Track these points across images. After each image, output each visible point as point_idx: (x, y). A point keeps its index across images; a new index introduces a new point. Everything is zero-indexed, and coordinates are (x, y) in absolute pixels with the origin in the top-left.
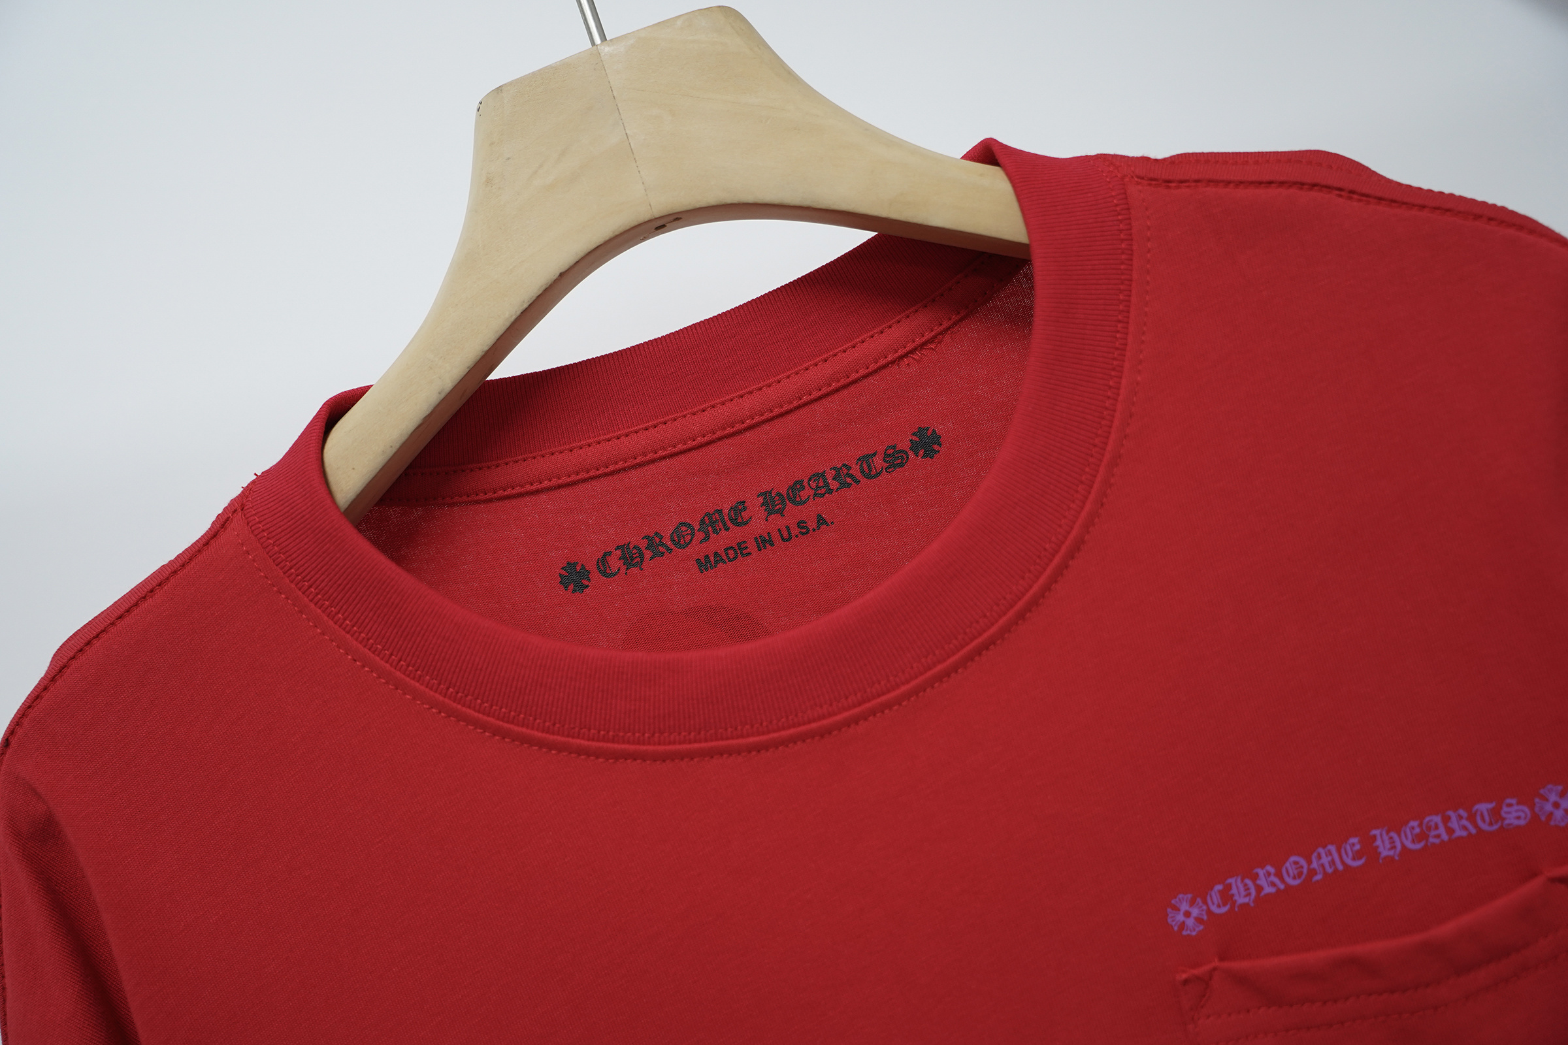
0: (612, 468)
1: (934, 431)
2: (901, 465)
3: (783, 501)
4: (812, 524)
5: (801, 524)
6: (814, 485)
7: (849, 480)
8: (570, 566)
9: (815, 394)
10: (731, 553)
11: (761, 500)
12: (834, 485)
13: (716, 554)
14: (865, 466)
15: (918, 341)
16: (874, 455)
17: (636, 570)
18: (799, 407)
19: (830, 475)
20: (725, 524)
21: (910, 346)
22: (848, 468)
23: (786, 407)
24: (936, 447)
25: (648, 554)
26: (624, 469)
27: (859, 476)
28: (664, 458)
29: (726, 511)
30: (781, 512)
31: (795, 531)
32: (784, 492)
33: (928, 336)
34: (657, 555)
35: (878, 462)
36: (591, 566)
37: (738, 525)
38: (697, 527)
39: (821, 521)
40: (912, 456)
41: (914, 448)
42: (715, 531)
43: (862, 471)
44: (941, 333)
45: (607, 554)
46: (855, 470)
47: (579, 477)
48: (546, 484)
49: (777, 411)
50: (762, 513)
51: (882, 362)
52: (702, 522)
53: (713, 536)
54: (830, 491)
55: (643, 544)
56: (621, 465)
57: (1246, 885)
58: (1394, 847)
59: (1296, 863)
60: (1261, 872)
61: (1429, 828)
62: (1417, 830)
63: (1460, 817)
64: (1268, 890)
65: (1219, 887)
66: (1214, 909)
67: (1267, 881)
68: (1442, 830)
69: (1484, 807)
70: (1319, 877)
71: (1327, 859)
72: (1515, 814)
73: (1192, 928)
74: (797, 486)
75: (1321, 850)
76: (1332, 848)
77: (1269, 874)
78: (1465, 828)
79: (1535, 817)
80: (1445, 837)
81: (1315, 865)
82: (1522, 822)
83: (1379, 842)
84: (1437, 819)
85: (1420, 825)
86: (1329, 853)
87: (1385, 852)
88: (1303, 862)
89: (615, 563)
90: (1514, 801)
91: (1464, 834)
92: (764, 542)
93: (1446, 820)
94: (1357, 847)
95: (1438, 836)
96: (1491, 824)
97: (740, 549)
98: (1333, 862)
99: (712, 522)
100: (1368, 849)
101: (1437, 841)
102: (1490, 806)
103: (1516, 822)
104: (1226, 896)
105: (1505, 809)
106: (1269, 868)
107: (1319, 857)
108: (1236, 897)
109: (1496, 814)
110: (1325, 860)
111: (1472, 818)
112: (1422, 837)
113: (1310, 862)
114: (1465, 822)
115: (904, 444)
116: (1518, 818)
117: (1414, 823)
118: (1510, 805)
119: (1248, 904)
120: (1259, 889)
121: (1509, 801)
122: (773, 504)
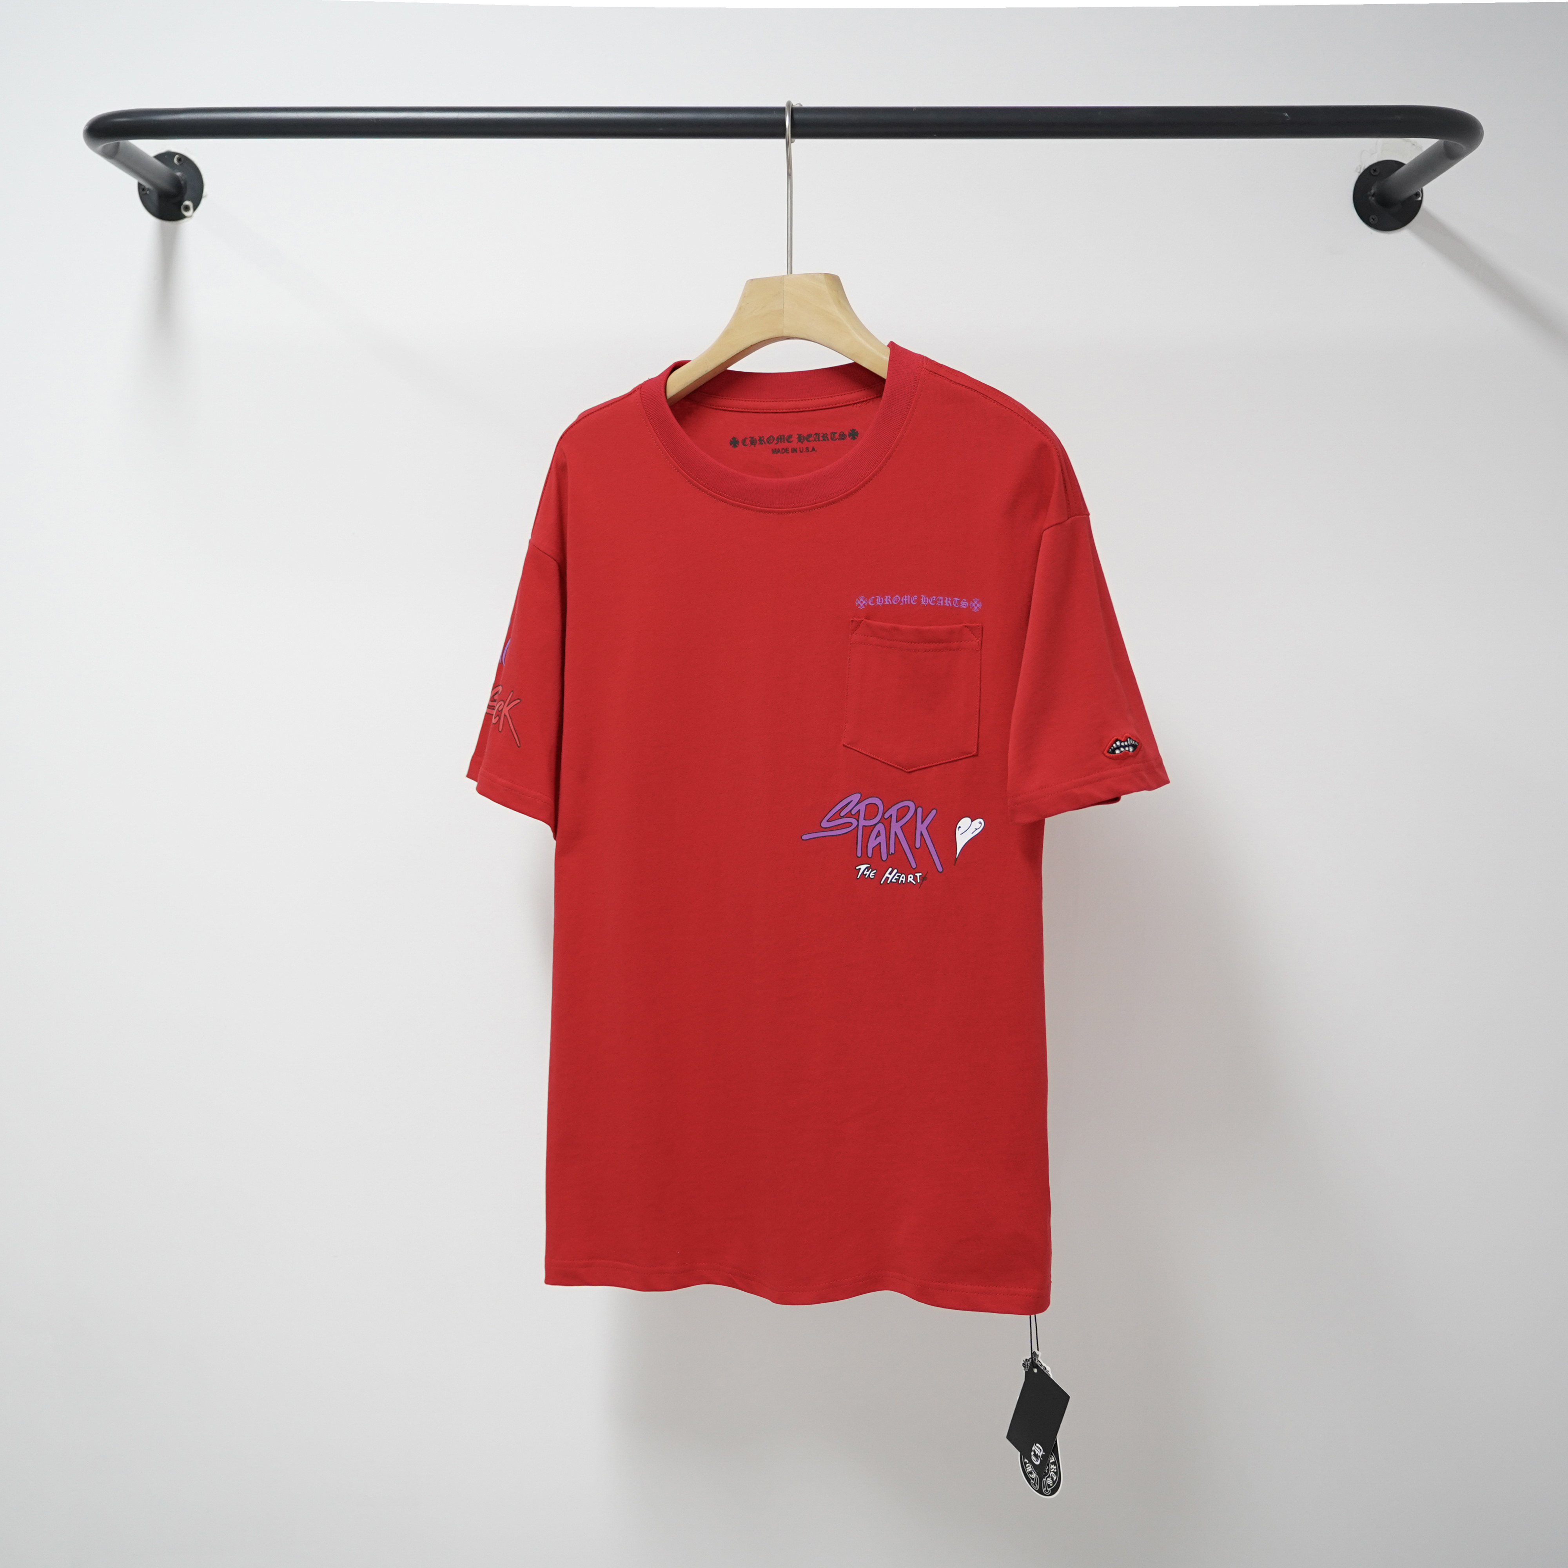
0: (756, 411)
1: (857, 432)
2: (843, 439)
3: (804, 439)
4: (810, 449)
5: (807, 449)
6: (815, 436)
7: (826, 439)
8: (734, 438)
9: (824, 407)
10: (783, 451)
11: (797, 436)
12: (821, 439)
13: (779, 449)
14: (832, 436)
15: (862, 400)
16: (836, 433)
17: (753, 446)
18: (818, 410)
19: (822, 435)
20: (784, 441)
21: (858, 401)
22: (827, 435)
23: (814, 408)
24: (856, 437)
25: (758, 442)
26: (759, 413)
27: (829, 438)
28: (773, 413)
29: (786, 437)
30: (802, 442)
31: (805, 450)
32: (805, 436)
33: (865, 399)
34: (761, 443)
35: (837, 436)
36: (740, 441)
37: (789, 442)
38: (776, 438)
39: (813, 449)
40: (848, 437)
41: (850, 435)
42: (780, 442)
43: (831, 437)
44: (870, 400)
45: (746, 438)
46: (829, 437)
47: (745, 410)
48: (734, 409)
49: (811, 409)
50: (796, 440)
51: (848, 403)
52: (778, 438)
53: (779, 443)
54: (819, 440)
55: (758, 438)
56: (759, 411)
57: (881, 599)
58: (926, 602)
59: (897, 598)
60: (887, 597)
61: (938, 600)
62: (934, 599)
63: (949, 600)
64: (887, 603)
65: (873, 597)
66: (870, 603)
67: (887, 600)
68: (942, 602)
69: (956, 599)
70: (902, 604)
71: (906, 599)
72: (964, 604)
73: (862, 607)
74: (810, 435)
75: (906, 596)
76: (909, 596)
77: (889, 598)
78: (949, 603)
79: (969, 606)
80: (942, 604)
81: (902, 600)
82: (965, 607)
83: (922, 599)
84: (942, 598)
85: (936, 598)
86: (907, 598)
87: (923, 603)
88: (899, 598)
89: (748, 442)
90: (965, 600)
91: (948, 605)
92: (794, 450)
93: (944, 599)
94: (916, 599)
95: (940, 603)
96: (956, 605)
97: (786, 450)
98: (907, 601)
99: (781, 439)
100: (919, 601)
101: (939, 605)
102: (959, 599)
103: (963, 607)
104: (874, 601)
105: (962, 602)
106: (889, 597)
107: (904, 598)
108: (877, 602)
109: (959, 602)
110: (906, 600)
111: (952, 602)
112: (935, 602)
113: (901, 599)
114: (949, 602)
115: (847, 433)
116: (965, 606)
117: (934, 597)
118: (964, 601)
119: (880, 605)
120: (885, 602)
121: (964, 600)
122: (801, 439)
